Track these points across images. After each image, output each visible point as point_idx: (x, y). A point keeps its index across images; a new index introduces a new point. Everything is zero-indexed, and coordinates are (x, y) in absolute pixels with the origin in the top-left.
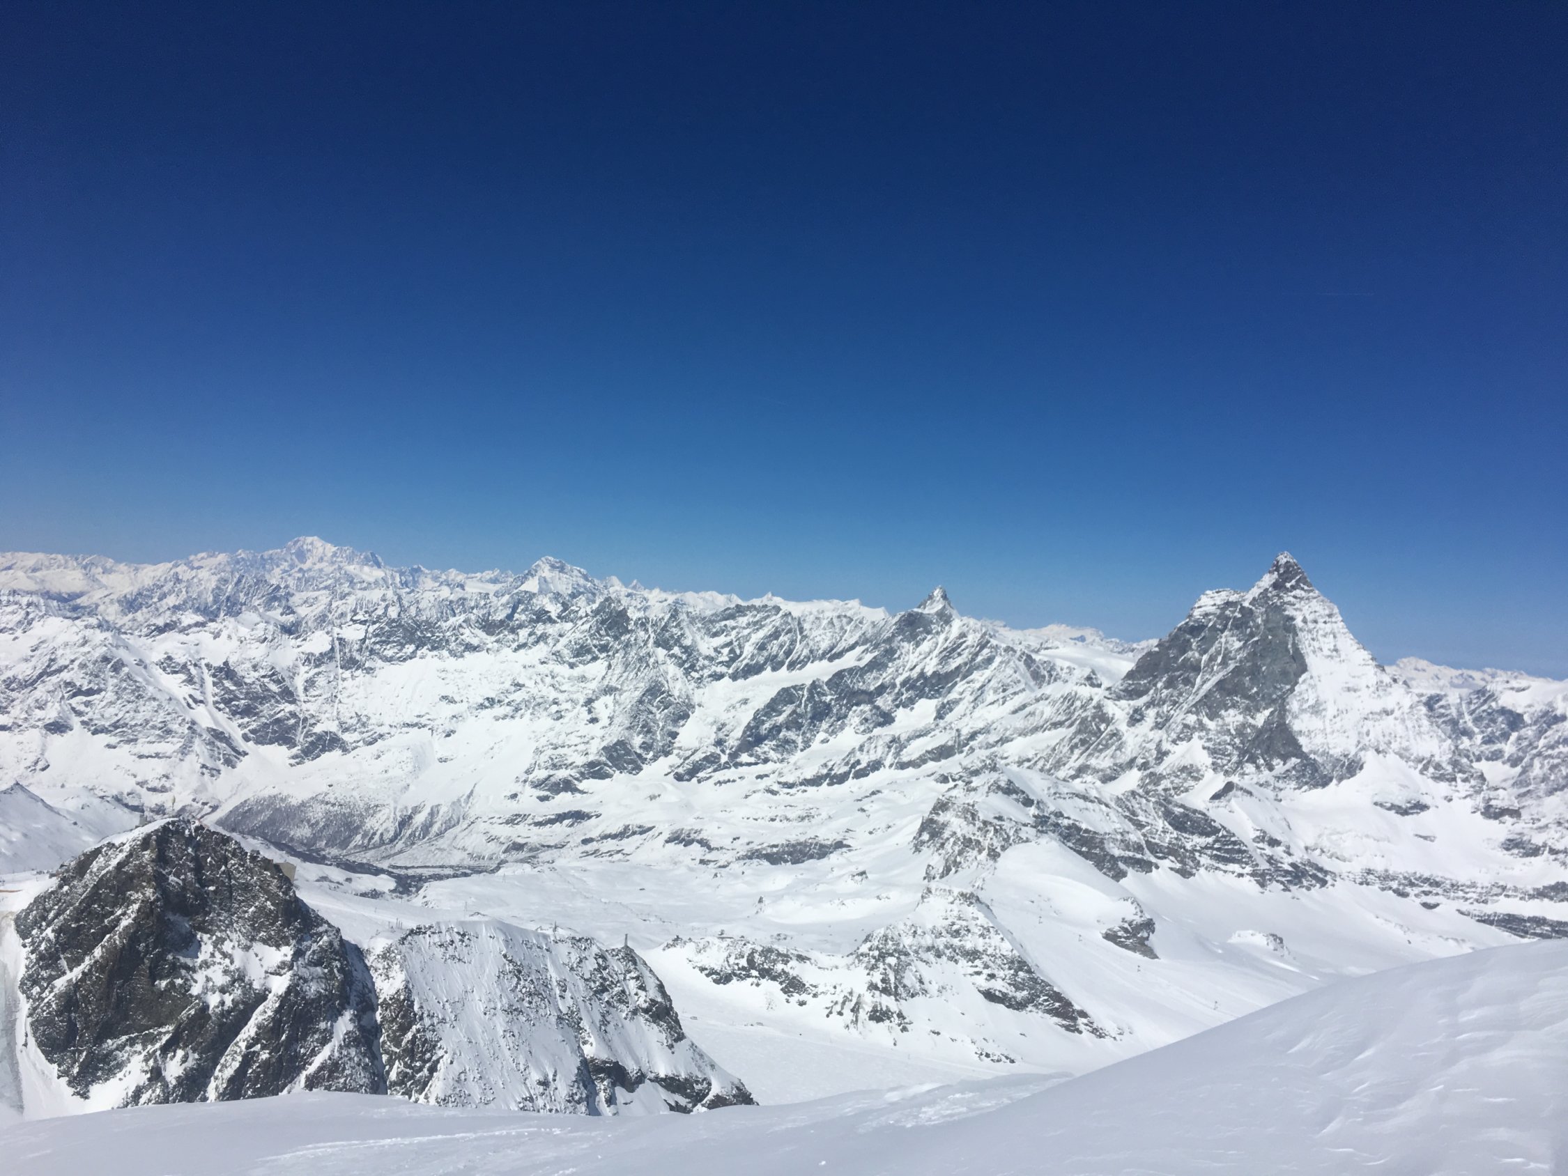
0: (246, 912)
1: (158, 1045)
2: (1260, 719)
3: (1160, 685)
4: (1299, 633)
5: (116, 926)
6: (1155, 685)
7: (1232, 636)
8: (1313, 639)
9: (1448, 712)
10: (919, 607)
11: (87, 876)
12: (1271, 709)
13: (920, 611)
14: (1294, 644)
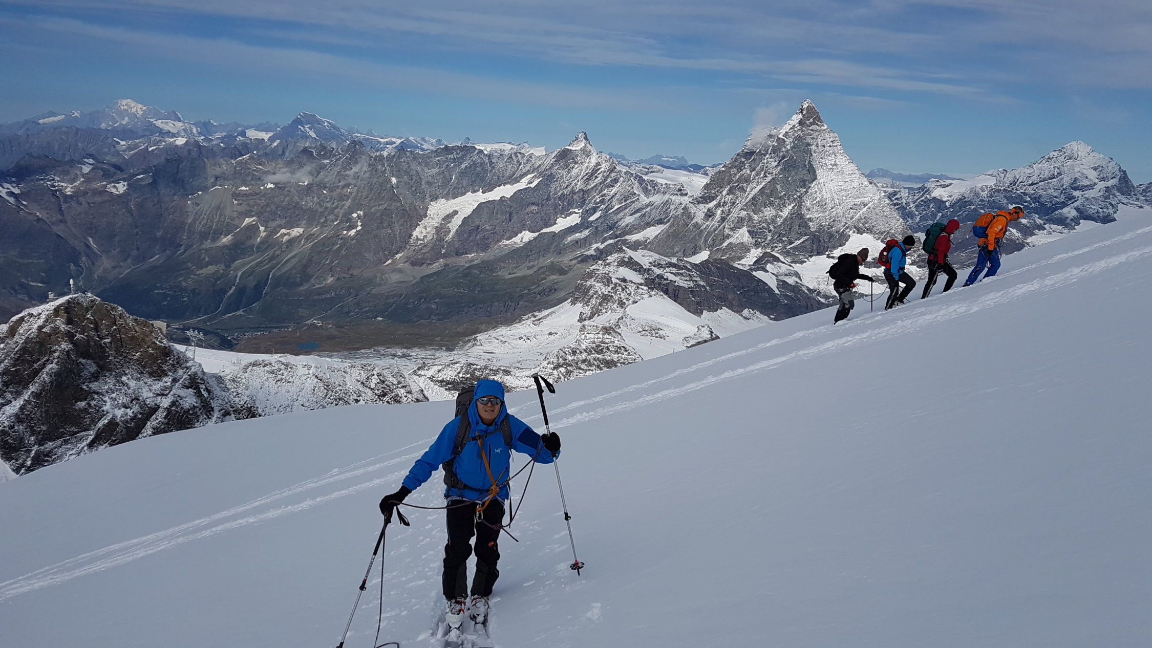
0: (135, 355)
1: (85, 443)
2: (786, 213)
3: (724, 193)
4: (814, 155)
5: (43, 368)
6: (721, 193)
7: (771, 158)
8: (822, 158)
9: (900, 202)
10: (569, 146)
11: (16, 337)
12: (793, 205)
13: (569, 148)
14: (809, 162)
